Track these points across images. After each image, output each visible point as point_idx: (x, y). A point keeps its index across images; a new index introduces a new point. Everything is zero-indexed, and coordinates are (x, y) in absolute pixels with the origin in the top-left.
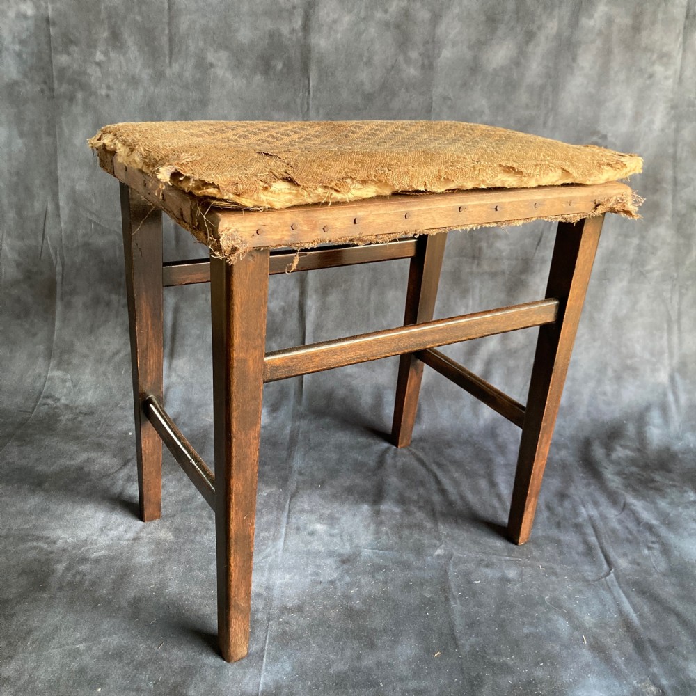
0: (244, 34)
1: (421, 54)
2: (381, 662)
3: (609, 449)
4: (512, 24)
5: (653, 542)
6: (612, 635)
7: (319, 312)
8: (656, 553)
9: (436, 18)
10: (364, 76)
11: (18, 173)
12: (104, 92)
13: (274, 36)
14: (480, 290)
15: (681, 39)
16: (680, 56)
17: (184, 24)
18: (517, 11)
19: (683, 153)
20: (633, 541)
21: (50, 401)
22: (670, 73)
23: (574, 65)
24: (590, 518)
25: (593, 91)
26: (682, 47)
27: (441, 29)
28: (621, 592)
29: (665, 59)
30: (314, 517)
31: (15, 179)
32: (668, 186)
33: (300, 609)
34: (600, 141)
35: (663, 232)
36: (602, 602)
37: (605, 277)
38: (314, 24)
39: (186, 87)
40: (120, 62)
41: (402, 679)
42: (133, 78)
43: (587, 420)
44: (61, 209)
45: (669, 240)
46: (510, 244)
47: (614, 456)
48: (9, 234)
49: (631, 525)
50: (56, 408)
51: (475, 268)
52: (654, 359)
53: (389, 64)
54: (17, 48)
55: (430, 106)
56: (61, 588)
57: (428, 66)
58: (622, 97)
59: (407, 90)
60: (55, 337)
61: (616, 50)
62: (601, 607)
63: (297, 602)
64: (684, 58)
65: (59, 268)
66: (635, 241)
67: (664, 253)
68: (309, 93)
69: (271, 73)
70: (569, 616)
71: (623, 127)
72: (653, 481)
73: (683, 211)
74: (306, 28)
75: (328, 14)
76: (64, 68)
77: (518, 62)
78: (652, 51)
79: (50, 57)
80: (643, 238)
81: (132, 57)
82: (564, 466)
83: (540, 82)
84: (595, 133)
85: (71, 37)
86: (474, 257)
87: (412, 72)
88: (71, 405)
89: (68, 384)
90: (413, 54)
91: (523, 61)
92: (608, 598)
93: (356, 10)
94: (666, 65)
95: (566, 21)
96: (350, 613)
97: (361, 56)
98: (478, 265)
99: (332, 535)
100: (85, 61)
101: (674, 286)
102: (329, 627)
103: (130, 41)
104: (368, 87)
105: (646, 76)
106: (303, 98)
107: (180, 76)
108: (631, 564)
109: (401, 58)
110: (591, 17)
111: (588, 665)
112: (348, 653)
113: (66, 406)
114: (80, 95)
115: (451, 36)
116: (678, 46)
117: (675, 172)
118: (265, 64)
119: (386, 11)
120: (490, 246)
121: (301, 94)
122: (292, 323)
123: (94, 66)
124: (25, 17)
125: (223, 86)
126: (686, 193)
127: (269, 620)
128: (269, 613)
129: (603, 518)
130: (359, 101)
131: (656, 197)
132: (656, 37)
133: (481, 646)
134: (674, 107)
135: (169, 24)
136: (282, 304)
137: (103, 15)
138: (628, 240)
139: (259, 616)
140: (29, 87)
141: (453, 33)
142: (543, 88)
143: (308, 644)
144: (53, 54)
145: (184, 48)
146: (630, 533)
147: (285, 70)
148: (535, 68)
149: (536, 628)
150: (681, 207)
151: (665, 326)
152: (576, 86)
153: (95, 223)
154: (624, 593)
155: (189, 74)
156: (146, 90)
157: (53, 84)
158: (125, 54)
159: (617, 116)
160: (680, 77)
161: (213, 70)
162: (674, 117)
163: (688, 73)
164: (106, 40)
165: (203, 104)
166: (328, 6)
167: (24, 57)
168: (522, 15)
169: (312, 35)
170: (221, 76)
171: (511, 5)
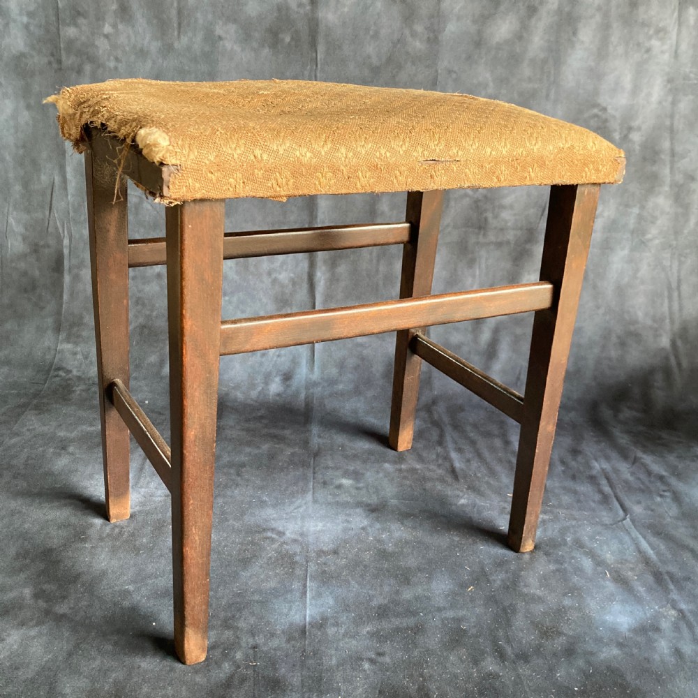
0: (252, 7)
1: (426, 28)
2: (418, 596)
3: (616, 410)
5: (664, 491)
6: (632, 569)
7: (328, 283)
8: (668, 500)
10: (370, 49)
11: (24, 147)
12: (112, 64)
13: (282, 9)
14: (487, 259)
15: (676, 14)
16: (676, 30)
19: (679, 124)
20: (645, 491)
21: (62, 373)
22: (666, 47)
23: (574, 39)
24: (603, 470)
25: (593, 64)
26: (677, 22)
27: (446, 4)
28: (637, 533)
29: (661, 34)
30: (339, 473)
31: (21, 152)
32: (665, 157)
33: (335, 552)
34: (600, 113)
35: (662, 202)
36: (621, 542)
37: (607, 247)
39: (195, 60)
40: (129, 34)
41: (439, 610)
42: (142, 50)
43: (593, 384)
44: (68, 182)
45: (668, 209)
46: (515, 215)
47: (622, 416)
48: (15, 208)
49: (643, 476)
50: (70, 379)
51: (481, 239)
52: (655, 325)
53: (395, 38)
55: (436, 79)
56: (101, 539)
57: (434, 39)
58: (621, 70)
59: (413, 63)
60: (63, 310)
61: (615, 25)
62: (620, 546)
63: (331, 546)
64: (679, 33)
65: (66, 242)
66: (636, 210)
67: (663, 222)
68: (317, 66)
69: (279, 46)
70: (592, 554)
71: (623, 100)
72: (660, 438)
73: (681, 182)
74: (314, 1)
77: (521, 36)
78: (649, 26)
79: (58, 29)
80: (643, 207)
81: (140, 29)
82: (574, 426)
83: (542, 55)
84: (595, 105)
85: (80, 9)
86: (480, 228)
87: (418, 45)
88: (83, 377)
89: (79, 357)
90: (419, 28)
91: (525, 35)
92: (627, 539)
94: (662, 40)
96: (383, 555)
97: (367, 30)
98: (484, 235)
99: (357, 489)
100: (93, 34)
101: (673, 254)
102: (365, 566)
103: (139, 13)
104: (375, 61)
105: (643, 50)
106: (311, 71)
107: (189, 49)
108: (645, 509)
109: (407, 32)
111: (612, 595)
112: (386, 589)
113: (79, 378)
114: (88, 68)
115: (456, 10)
116: (673, 22)
117: (672, 144)
118: (273, 38)
120: (496, 217)
121: (309, 67)
122: (302, 294)
123: (102, 39)
125: (232, 59)
126: (683, 164)
127: (307, 562)
128: (307, 556)
129: (616, 471)
130: (366, 74)
131: (655, 168)
132: (653, 13)
133: (511, 580)
134: (670, 81)
136: (292, 275)
138: (629, 210)
139: (297, 558)
140: (36, 59)
141: (457, 8)
142: (545, 61)
143: (347, 581)
144: (60, 26)
145: (193, 20)
146: (643, 483)
147: (293, 43)
148: (537, 41)
149: (562, 564)
150: (679, 178)
151: (666, 293)
152: (577, 59)
154: (640, 534)
155: (198, 42)
156: (154, 63)
157: (60, 56)
158: (133, 26)
159: (616, 89)
160: (676, 52)
161: (221, 42)
162: (670, 90)
163: (684, 47)
164: (115, 12)
165: (212, 76)
167: (32, 29)
169: (320, 8)
170: (230, 47)
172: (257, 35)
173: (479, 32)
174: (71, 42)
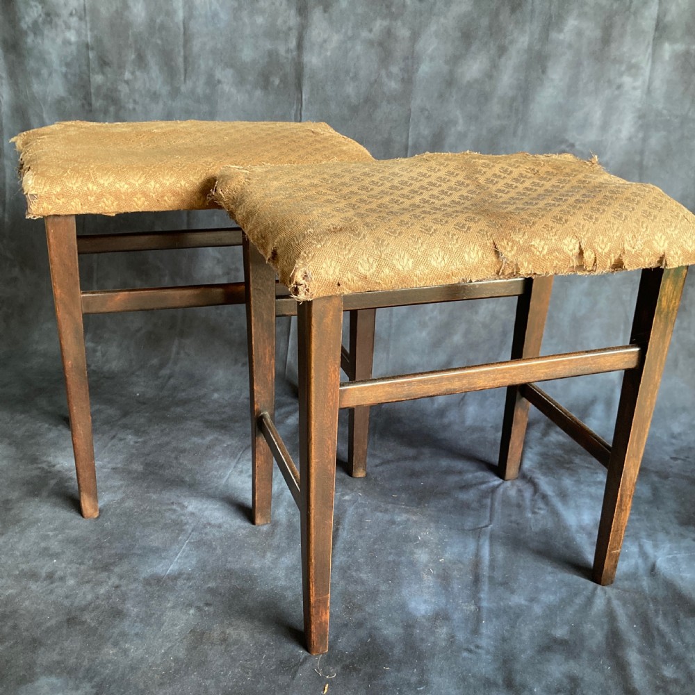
0: (247, 54)
1: (401, 69)
4: (486, 39)
5: (540, 509)
8: (539, 517)
9: (415, 36)
10: (350, 89)
12: (131, 106)
13: (272, 55)
15: (650, 50)
16: (649, 68)
17: (196, 45)
18: (490, 27)
19: (649, 160)
20: (522, 507)
22: (638, 83)
23: (544, 77)
25: (562, 101)
26: (651, 58)
27: (420, 45)
29: (633, 71)
34: (568, 149)
36: (465, 547)
38: (306, 44)
39: (198, 101)
40: (145, 80)
42: (155, 93)
47: (547, 440)
49: (528, 494)
53: (373, 78)
54: (64, 69)
55: (409, 116)
57: (408, 80)
59: (389, 102)
61: (585, 63)
62: (462, 550)
64: (652, 70)
68: (302, 106)
69: (270, 88)
71: (592, 136)
72: (570, 462)
74: (300, 46)
75: (319, 34)
76: (100, 86)
78: (621, 62)
79: (89, 77)
81: (154, 75)
83: (511, 94)
84: (563, 141)
85: (106, 60)
87: (393, 85)
90: (395, 69)
91: (495, 74)
92: (473, 545)
93: (343, 30)
94: (635, 76)
95: (536, 36)
97: (347, 72)
100: (116, 80)
103: (152, 61)
104: (354, 101)
105: (614, 87)
106: (297, 111)
107: (193, 92)
109: (383, 72)
110: (561, 31)
114: (112, 109)
115: (429, 51)
116: (647, 56)
118: (264, 81)
119: (371, 31)
121: (295, 107)
123: (123, 84)
124: (70, 43)
125: (228, 100)
130: (346, 113)
132: (625, 49)
134: (641, 117)
135: (185, 46)
137: (131, 40)
140: (73, 103)
142: (513, 99)
144: (91, 74)
145: (196, 66)
146: (524, 500)
147: (282, 86)
152: (548, 95)
155: (200, 89)
156: (165, 104)
157: (91, 100)
158: (148, 73)
159: (584, 125)
160: (649, 88)
161: (220, 85)
162: (641, 126)
163: (657, 83)
164: (133, 61)
165: (211, 116)
166: (319, 28)
167: (69, 76)
168: (496, 31)
169: (304, 53)
170: (227, 90)
171: (485, 22)
172: (250, 78)
173: (451, 72)
174: (99, 88)
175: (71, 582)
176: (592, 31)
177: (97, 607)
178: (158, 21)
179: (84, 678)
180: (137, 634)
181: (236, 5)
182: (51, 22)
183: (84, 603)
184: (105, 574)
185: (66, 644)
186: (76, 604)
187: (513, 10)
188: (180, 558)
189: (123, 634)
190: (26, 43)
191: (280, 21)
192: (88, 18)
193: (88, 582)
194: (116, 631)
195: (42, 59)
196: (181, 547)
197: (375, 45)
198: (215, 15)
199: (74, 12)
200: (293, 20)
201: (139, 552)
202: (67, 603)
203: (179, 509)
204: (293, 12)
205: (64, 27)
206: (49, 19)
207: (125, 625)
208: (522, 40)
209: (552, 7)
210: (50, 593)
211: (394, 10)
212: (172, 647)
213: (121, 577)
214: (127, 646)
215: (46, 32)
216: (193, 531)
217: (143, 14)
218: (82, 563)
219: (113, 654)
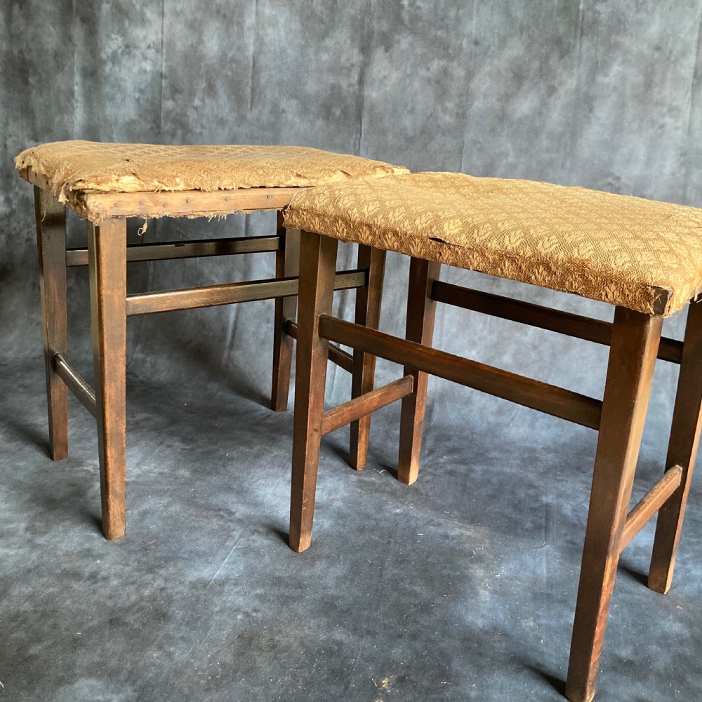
0: (311, 87)
1: (456, 105)
4: (536, 80)
9: (470, 75)
10: (407, 122)
12: (198, 130)
13: (335, 88)
15: (689, 95)
16: (688, 111)
17: (264, 77)
18: (541, 69)
22: (679, 124)
23: (591, 115)
25: (608, 137)
26: (690, 102)
27: (474, 84)
29: (674, 113)
34: (614, 182)
38: (368, 79)
39: (262, 128)
40: (213, 107)
42: (222, 119)
53: (429, 113)
54: (137, 95)
55: (462, 148)
57: (462, 115)
58: (637, 145)
59: (443, 134)
60: (143, 326)
61: (630, 104)
64: (692, 112)
65: (151, 270)
68: (361, 135)
69: (331, 118)
71: (636, 170)
74: (361, 82)
75: (380, 71)
76: (170, 111)
77: (539, 113)
78: (663, 105)
79: (160, 102)
81: (222, 103)
83: (559, 129)
84: (611, 175)
85: (178, 87)
87: (448, 119)
89: (148, 365)
90: (450, 105)
91: (544, 111)
93: (403, 68)
94: (676, 118)
95: (584, 78)
97: (405, 106)
100: (186, 106)
103: (221, 91)
104: (410, 132)
105: (657, 126)
106: (356, 140)
107: (258, 120)
109: (439, 107)
110: (606, 75)
114: (179, 132)
115: (483, 89)
116: (687, 101)
118: (326, 111)
119: (428, 69)
121: (354, 136)
123: (192, 110)
124: (145, 71)
125: (291, 128)
130: (402, 143)
132: (666, 93)
134: (684, 154)
135: (253, 78)
137: (203, 71)
140: (142, 125)
141: (484, 88)
142: (562, 135)
144: (162, 100)
145: (263, 96)
147: (342, 117)
152: (593, 133)
153: (183, 234)
155: (266, 117)
156: (231, 129)
157: (160, 123)
158: (217, 101)
159: (630, 160)
160: (689, 128)
161: (284, 115)
162: (683, 163)
163: (697, 125)
164: (204, 89)
165: (274, 141)
166: (380, 65)
167: (141, 102)
168: (545, 73)
169: (365, 88)
170: (290, 120)
171: (535, 65)
172: (313, 109)
174: (168, 112)
175: (115, 582)
176: (635, 77)
177: (142, 609)
178: (230, 55)
179: (126, 681)
180: (182, 638)
181: (303, 42)
182: (129, 53)
183: (128, 604)
184: (151, 576)
185: (108, 645)
186: (119, 605)
187: (562, 56)
188: (228, 563)
189: (168, 638)
190: (104, 70)
191: (343, 59)
192: (164, 51)
193: (133, 583)
194: (161, 634)
195: (118, 86)
196: (229, 553)
197: (432, 82)
198: (283, 51)
199: (152, 45)
200: (356, 57)
201: (186, 556)
202: (110, 603)
203: (226, 515)
204: (356, 51)
205: (141, 57)
206: (127, 50)
207: (170, 628)
208: (570, 82)
209: (598, 53)
210: (93, 593)
211: (450, 51)
212: (219, 651)
213: (166, 580)
214: (172, 649)
215: (124, 62)
216: (239, 538)
217: (216, 48)
218: (127, 565)
219: (157, 658)
